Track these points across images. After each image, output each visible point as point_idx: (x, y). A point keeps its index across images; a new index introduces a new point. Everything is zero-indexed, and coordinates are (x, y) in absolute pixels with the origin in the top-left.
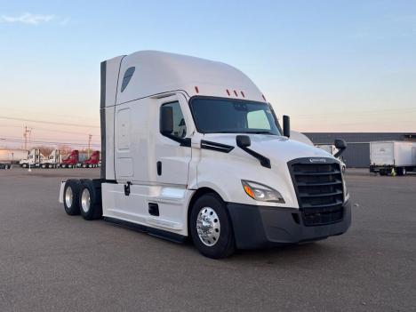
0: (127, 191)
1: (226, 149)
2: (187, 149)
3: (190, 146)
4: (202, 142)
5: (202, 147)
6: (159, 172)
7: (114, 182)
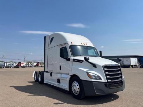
0: (51, 75)
1: (81, 61)
2: (69, 62)
3: (69, 61)
4: (73, 59)
5: (74, 61)
6: (60, 69)
7: (47, 72)
